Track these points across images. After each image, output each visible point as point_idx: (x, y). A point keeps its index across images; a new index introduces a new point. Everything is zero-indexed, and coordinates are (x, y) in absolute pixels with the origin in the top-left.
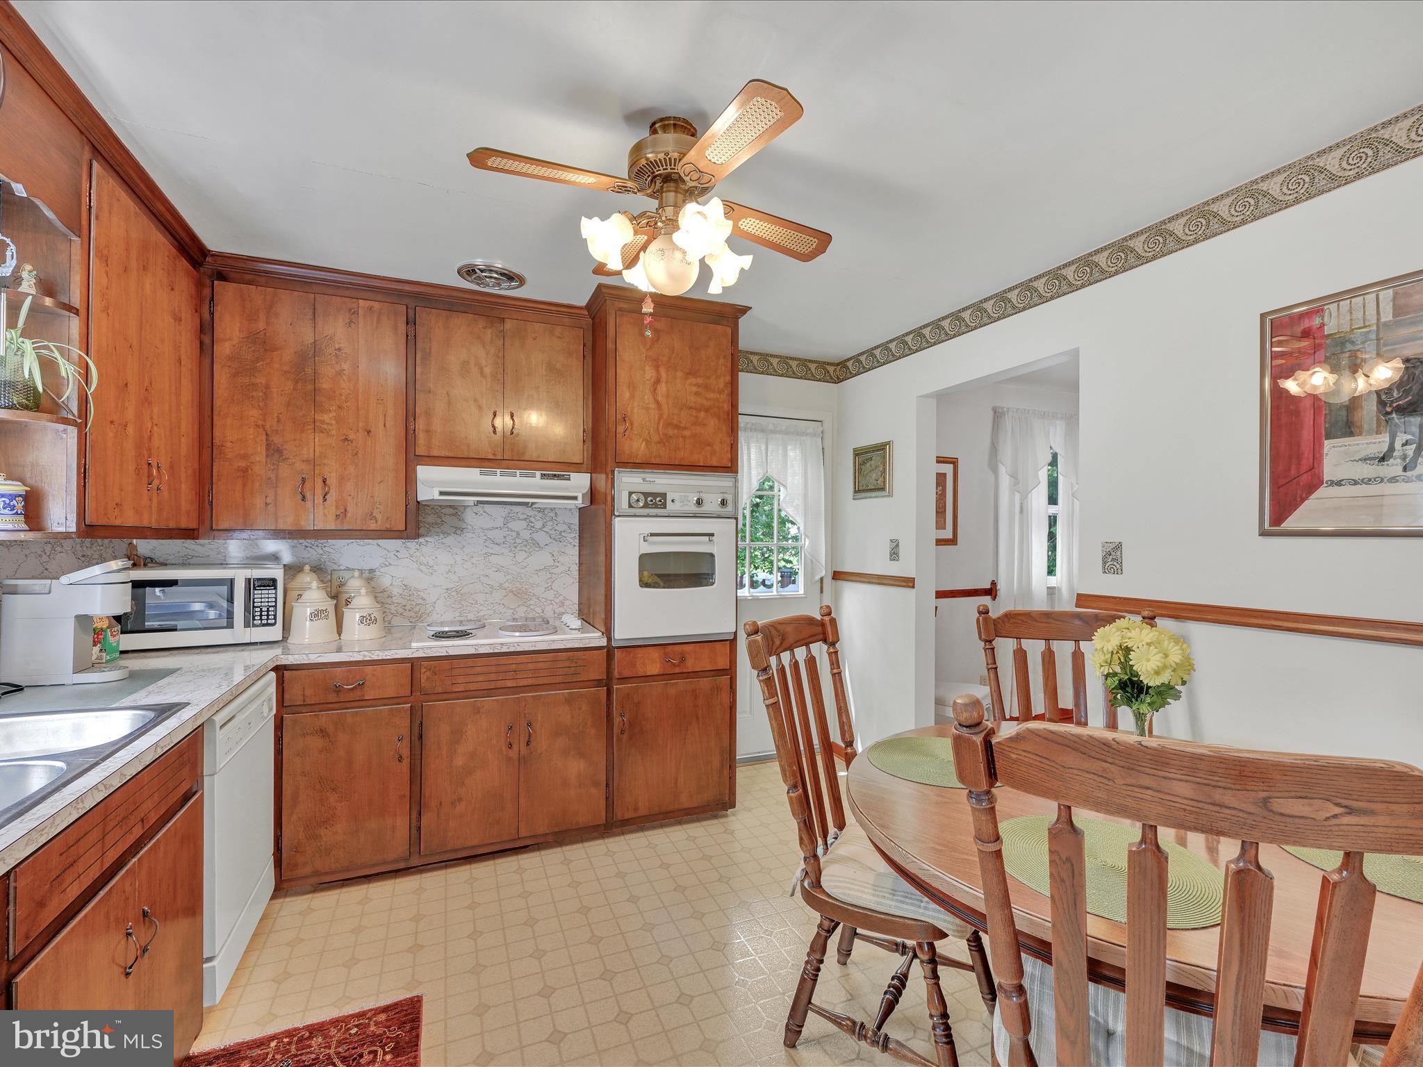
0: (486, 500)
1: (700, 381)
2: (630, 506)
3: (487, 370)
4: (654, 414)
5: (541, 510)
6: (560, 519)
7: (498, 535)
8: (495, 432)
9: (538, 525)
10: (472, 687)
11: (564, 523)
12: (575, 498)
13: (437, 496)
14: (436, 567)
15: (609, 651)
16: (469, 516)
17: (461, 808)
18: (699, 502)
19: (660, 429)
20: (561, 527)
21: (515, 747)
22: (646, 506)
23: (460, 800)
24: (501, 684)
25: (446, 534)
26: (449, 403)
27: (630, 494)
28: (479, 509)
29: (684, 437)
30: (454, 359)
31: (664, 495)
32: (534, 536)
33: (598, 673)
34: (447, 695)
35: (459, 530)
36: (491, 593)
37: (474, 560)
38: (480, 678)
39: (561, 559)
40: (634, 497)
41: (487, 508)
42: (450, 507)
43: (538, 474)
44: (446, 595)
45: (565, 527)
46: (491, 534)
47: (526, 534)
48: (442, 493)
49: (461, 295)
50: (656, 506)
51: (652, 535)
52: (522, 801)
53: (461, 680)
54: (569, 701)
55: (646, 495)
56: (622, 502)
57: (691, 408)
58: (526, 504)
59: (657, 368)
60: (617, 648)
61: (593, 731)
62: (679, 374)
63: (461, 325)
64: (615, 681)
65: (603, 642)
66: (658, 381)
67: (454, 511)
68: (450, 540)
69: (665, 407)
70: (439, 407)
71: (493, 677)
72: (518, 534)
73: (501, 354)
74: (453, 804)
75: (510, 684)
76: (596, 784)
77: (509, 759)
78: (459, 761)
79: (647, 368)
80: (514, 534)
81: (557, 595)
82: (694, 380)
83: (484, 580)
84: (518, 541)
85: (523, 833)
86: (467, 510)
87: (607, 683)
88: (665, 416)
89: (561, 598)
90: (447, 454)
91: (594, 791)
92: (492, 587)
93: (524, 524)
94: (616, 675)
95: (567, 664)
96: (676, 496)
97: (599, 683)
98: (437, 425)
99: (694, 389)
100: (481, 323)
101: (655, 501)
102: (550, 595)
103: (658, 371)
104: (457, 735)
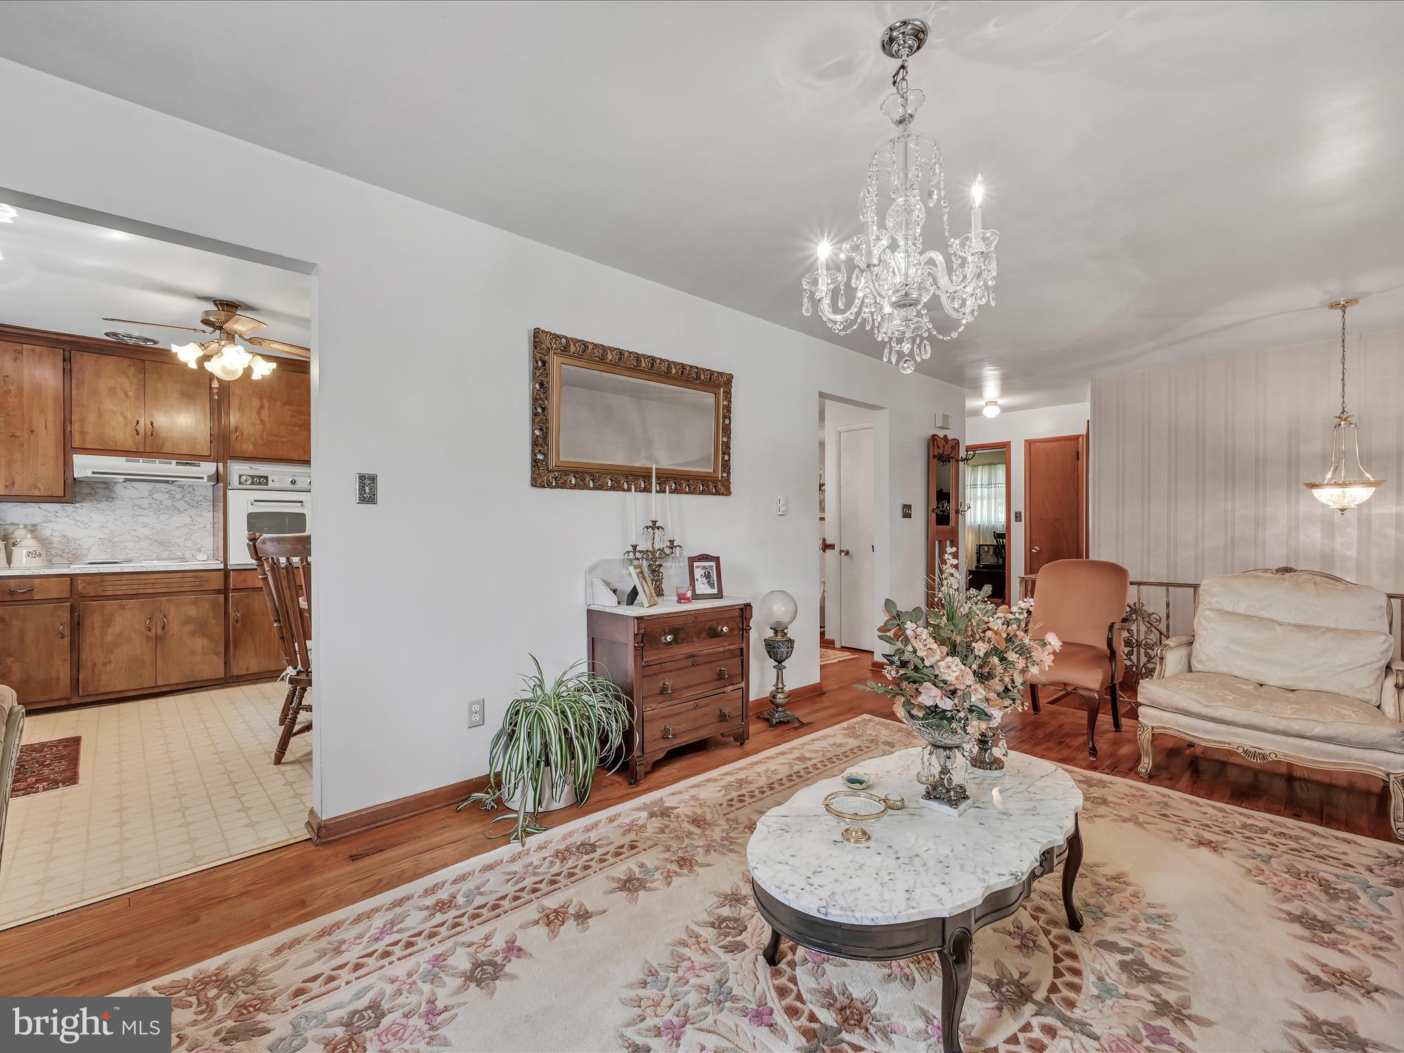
0: (131, 479)
1: (294, 408)
2: (240, 483)
3: (131, 394)
4: (259, 428)
5: (181, 487)
6: (196, 492)
7: (145, 503)
8: (138, 434)
9: (179, 496)
10: (119, 593)
11: (201, 495)
12: (202, 478)
13: (90, 474)
14: (90, 524)
15: (226, 572)
16: (119, 490)
17: (111, 667)
18: (293, 482)
19: (264, 435)
20: (197, 498)
21: (153, 631)
22: (253, 483)
23: (110, 662)
24: (140, 591)
25: (99, 501)
26: (100, 414)
27: (240, 476)
28: (128, 484)
29: (283, 442)
30: (103, 385)
31: (266, 478)
32: (175, 503)
33: (217, 584)
34: (98, 597)
35: (110, 498)
36: (139, 542)
37: (123, 519)
38: (125, 588)
39: (198, 519)
40: (244, 478)
41: (135, 484)
42: (103, 482)
43: (174, 462)
44: (100, 543)
45: (202, 498)
46: (138, 502)
47: (168, 503)
48: (93, 473)
49: (109, 344)
50: (260, 484)
51: (255, 501)
52: (159, 663)
53: (110, 588)
54: (195, 602)
55: (253, 477)
56: (234, 481)
57: (288, 425)
58: (167, 482)
59: (261, 399)
60: (232, 570)
61: (214, 621)
62: (279, 403)
63: (109, 363)
64: (231, 591)
65: (222, 566)
66: (262, 407)
67: (106, 486)
68: (103, 505)
69: (268, 424)
70: (92, 417)
71: (135, 587)
72: (161, 502)
73: (142, 383)
74: (105, 665)
75: (148, 591)
76: (217, 654)
77: (148, 638)
78: (109, 638)
79: (254, 399)
80: (158, 502)
81: (195, 543)
82: (290, 408)
83: (133, 533)
84: (161, 507)
85: (160, 683)
86: (117, 485)
87: (225, 591)
88: (268, 429)
89: (198, 546)
90: (98, 447)
91: (215, 658)
92: (139, 538)
93: (167, 495)
94: (231, 587)
95: (193, 579)
96: (275, 478)
97: (218, 592)
98: (90, 428)
99: (290, 413)
100: (126, 362)
101: (261, 481)
102: (189, 544)
103: (262, 402)
104: (108, 622)
